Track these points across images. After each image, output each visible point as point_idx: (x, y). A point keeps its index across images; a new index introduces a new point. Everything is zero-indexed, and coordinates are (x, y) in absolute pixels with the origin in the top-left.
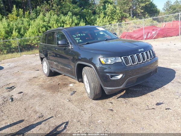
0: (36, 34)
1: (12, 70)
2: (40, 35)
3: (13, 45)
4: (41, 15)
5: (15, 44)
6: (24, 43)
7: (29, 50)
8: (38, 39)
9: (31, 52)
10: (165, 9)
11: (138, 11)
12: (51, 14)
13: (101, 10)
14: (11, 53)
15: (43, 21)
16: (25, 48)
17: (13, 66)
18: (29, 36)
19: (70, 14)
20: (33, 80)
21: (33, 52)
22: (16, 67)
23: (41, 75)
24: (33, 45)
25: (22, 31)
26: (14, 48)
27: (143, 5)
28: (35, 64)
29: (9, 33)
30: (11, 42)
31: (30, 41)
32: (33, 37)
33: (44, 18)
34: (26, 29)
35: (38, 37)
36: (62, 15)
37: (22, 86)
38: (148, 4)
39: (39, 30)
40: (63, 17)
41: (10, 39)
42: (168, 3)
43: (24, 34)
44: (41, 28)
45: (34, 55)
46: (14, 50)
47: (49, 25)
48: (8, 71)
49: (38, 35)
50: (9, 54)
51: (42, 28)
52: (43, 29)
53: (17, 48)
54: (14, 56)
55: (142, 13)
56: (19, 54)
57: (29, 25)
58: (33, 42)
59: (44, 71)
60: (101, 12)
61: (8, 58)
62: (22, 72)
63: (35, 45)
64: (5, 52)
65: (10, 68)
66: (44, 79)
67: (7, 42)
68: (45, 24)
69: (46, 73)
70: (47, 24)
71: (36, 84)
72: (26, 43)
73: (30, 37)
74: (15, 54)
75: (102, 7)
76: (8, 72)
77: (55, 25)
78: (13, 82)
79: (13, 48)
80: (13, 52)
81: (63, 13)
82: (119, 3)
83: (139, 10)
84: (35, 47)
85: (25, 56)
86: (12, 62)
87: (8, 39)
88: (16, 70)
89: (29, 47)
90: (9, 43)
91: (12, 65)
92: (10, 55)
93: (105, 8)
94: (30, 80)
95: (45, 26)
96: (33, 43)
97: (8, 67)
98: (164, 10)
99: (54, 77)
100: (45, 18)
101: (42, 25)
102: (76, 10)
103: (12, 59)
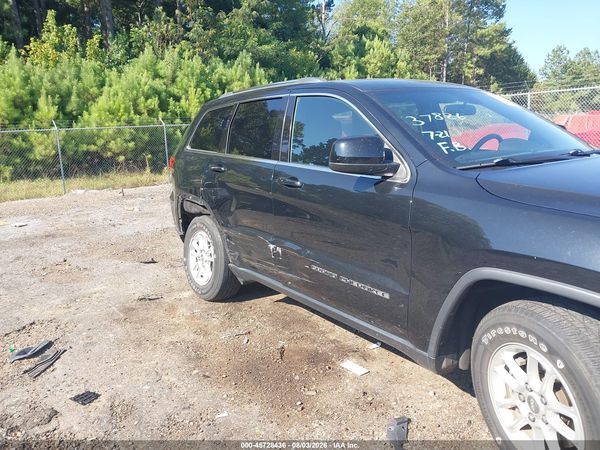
0: (124, 117)
1: (35, 251)
2: (137, 121)
3: (39, 152)
4: (147, 54)
5: (46, 148)
6: (77, 145)
7: (96, 173)
8: (128, 137)
9: (100, 181)
10: (549, 71)
11: (466, 70)
12: (180, 55)
13: (349, 54)
14: (28, 177)
15: (151, 73)
16: (79, 164)
17: (40, 233)
18: (97, 122)
19: (245, 58)
20: (142, 314)
21: (110, 181)
22: (54, 236)
23: (172, 290)
24: (109, 154)
25: (75, 105)
26: (42, 162)
27: (484, 52)
28: (129, 232)
29: (24, 106)
30: (32, 139)
31: (101, 142)
32: (110, 128)
33: (155, 64)
34: (87, 99)
35: (127, 129)
36: (216, 61)
37: (96, 349)
38: (500, 50)
39: (135, 105)
40: (220, 68)
41: (27, 127)
42: (558, 52)
43: (81, 114)
44: (142, 99)
45: (116, 193)
46: (39, 168)
47: (174, 90)
48: (20, 252)
49: (130, 122)
50: (22, 181)
51: (147, 99)
52: (149, 101)
53: (51, 161)
54: (38, 191)
55: (478, 77)
56: (59, 182)
57: (102, 84)
58: (112, 145)
59: (194, 274)
60: (349, 61)
61: (14, 195)
62: (82, 265)
63: (118, 155)
64: (7, 174)
65: (29, 241)
66: (193, 315)
67: (15, 136)
68: (158, 84)
69: (202, 282)
70: (164, 86)
71: (167, 339)
72: (84, 147)
73: (99, 125)
74: (42, 183)
75: (351, 47)
76: (18, 258)
77: (192, 90)
78: (47, 315)
79: (38, 162)
80: (35, 176)
81: (220, 54)
82: (406, 40)
83: (470, 68)
84: (118, 164)
85: (80, 192)
86: (35, 214)
87: (21, 126)
88: (54, 252)
89: (96, 160)
90: (23, 140)
91: (35, 226)
92: (24, 185)
93: (361, 51)
94: (128, 310)
95: (157, 93)
96: (110, 150)
97: (19, 234)
98: (545, 74)
99: (238, 304)
100: (161, 64)
101: (147, 87)
102: (266, 47)
103: (32, 200)
